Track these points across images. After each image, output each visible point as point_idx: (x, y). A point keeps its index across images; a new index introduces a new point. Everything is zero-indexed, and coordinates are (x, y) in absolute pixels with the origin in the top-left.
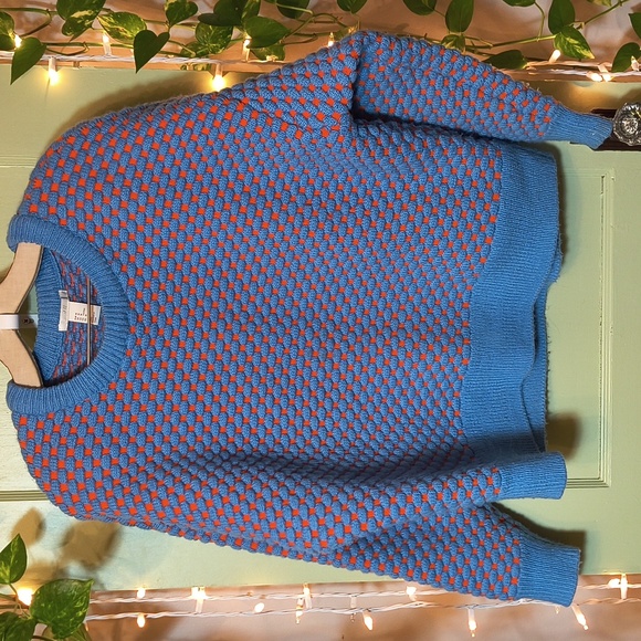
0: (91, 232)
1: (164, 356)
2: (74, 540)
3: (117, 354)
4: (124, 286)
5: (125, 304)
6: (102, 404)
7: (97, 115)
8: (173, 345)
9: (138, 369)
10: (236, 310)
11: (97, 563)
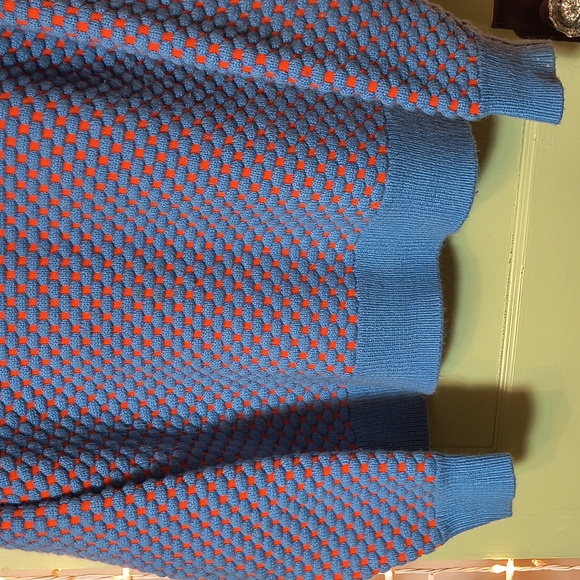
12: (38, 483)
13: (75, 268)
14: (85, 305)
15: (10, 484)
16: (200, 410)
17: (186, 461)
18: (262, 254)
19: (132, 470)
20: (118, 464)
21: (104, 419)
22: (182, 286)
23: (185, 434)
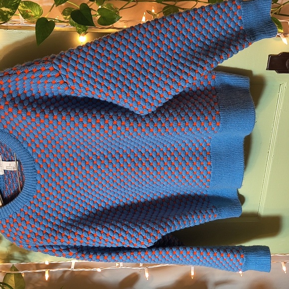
5: (33, 162)
6: (33, 205)
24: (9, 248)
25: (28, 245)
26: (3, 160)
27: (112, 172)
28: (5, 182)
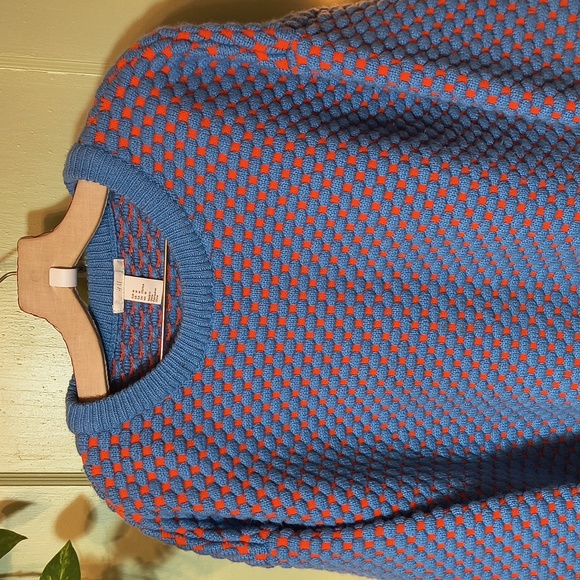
0: (170, 177)
1: (260, 337)
2: (127, 535)
3: (199, 337)
4: (208, 249)
5: (209, 275)
6: (187, 400)
7: (164, 23)
8: (271, 324)
9: (229, 355)
10: (349, 278)
11: (156, 561)
12: (353, 507)
13: (387, 304)
14: (394, 339)
15: (329, 507)
16: (478, 439)
17: (479, 488)
18: (553, 291)
19: (434, 495)
20: (421, 490)
21: (396, 446)
22: (482, 320)
23: (468, 462)
24: (111, 545)
25: (157, 514)
26: (128, 271)
27: (399, 329)
28: (122, 337)
